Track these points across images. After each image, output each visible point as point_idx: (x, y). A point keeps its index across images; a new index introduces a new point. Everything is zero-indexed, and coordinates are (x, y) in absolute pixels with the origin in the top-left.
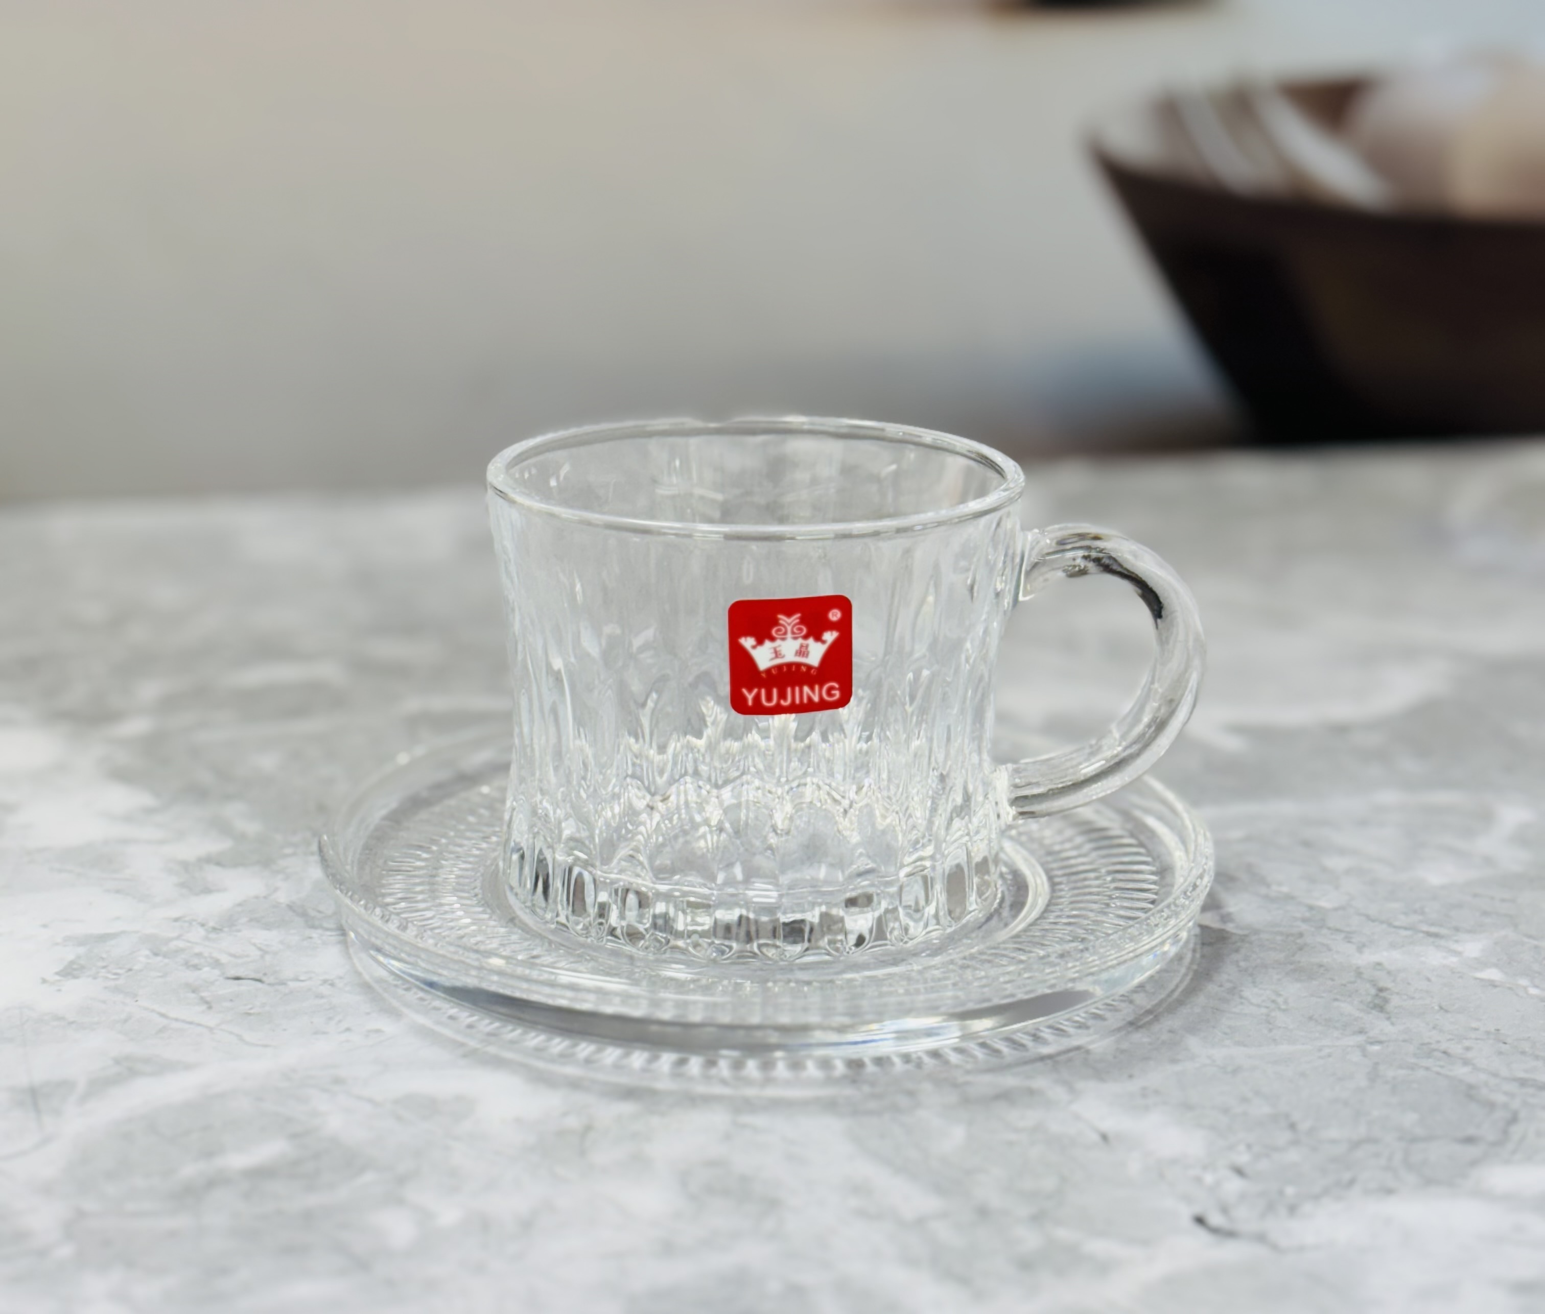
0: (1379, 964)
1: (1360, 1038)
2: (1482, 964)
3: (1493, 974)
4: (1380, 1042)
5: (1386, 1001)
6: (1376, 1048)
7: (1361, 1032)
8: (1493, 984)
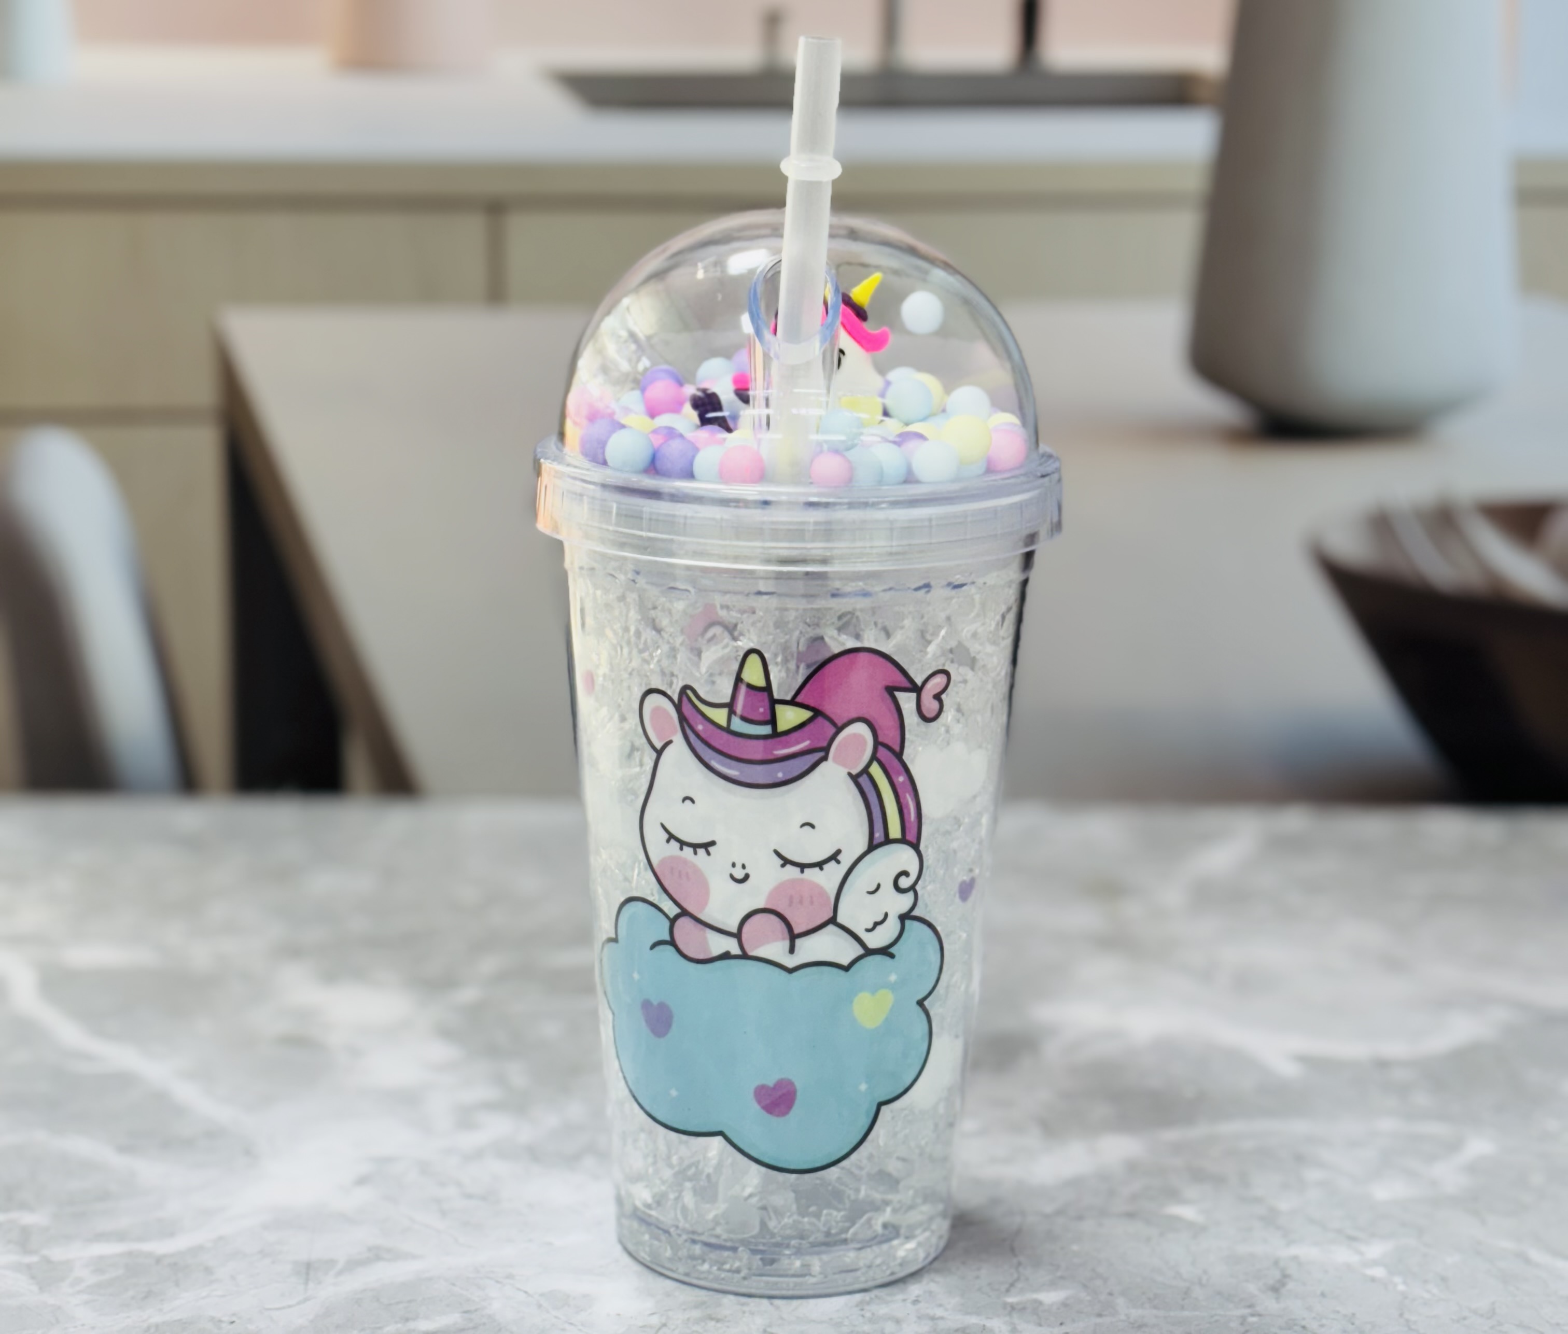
0: (1295, 1258)
1: (1247, 1311)
2: (1375, 1263)
3: (1379, 1272)
4: (1260, 1315)
5: (1284, 1285)
6: (1254, 1319)
7: (1251, 1306)
8: (1373, 1279)
